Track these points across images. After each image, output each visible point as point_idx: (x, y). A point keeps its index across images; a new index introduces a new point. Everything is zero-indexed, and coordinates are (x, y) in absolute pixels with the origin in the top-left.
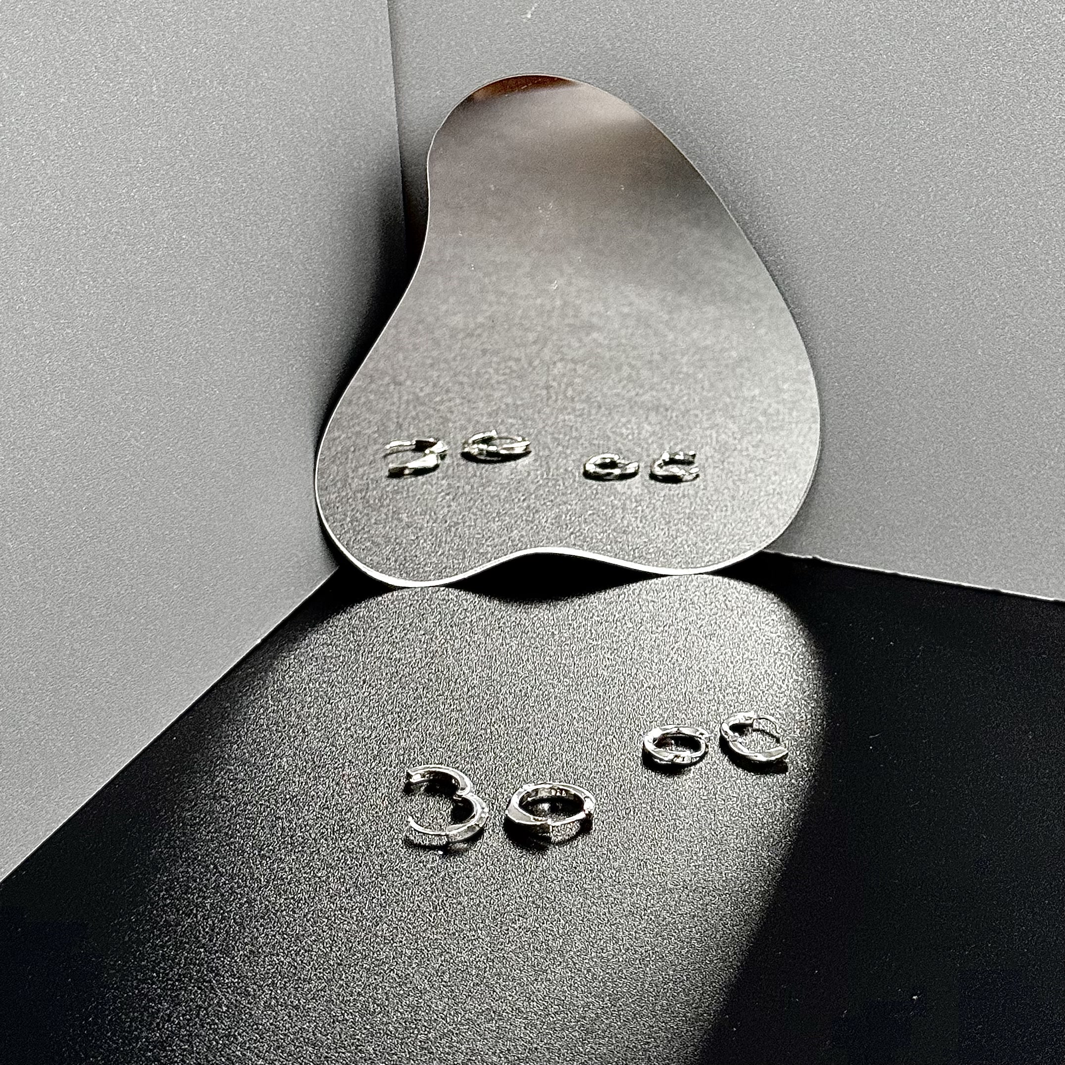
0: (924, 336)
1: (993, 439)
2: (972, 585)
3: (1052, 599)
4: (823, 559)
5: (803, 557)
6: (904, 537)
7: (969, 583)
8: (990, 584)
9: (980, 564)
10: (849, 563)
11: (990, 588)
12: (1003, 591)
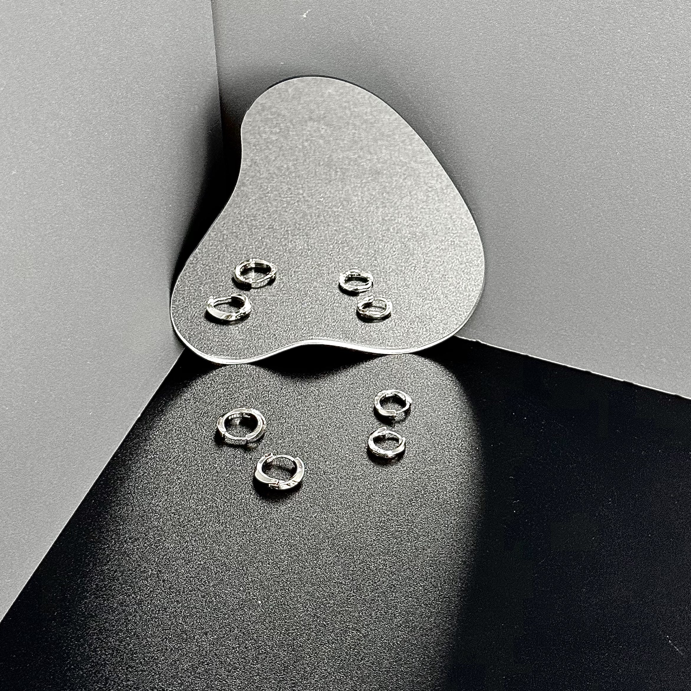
4: (482, 342)
5: (471, 340)
7: (572, 366)
8: (584, 367)
10: (498, 346)
11: (584, 370)
12: (592, 372)
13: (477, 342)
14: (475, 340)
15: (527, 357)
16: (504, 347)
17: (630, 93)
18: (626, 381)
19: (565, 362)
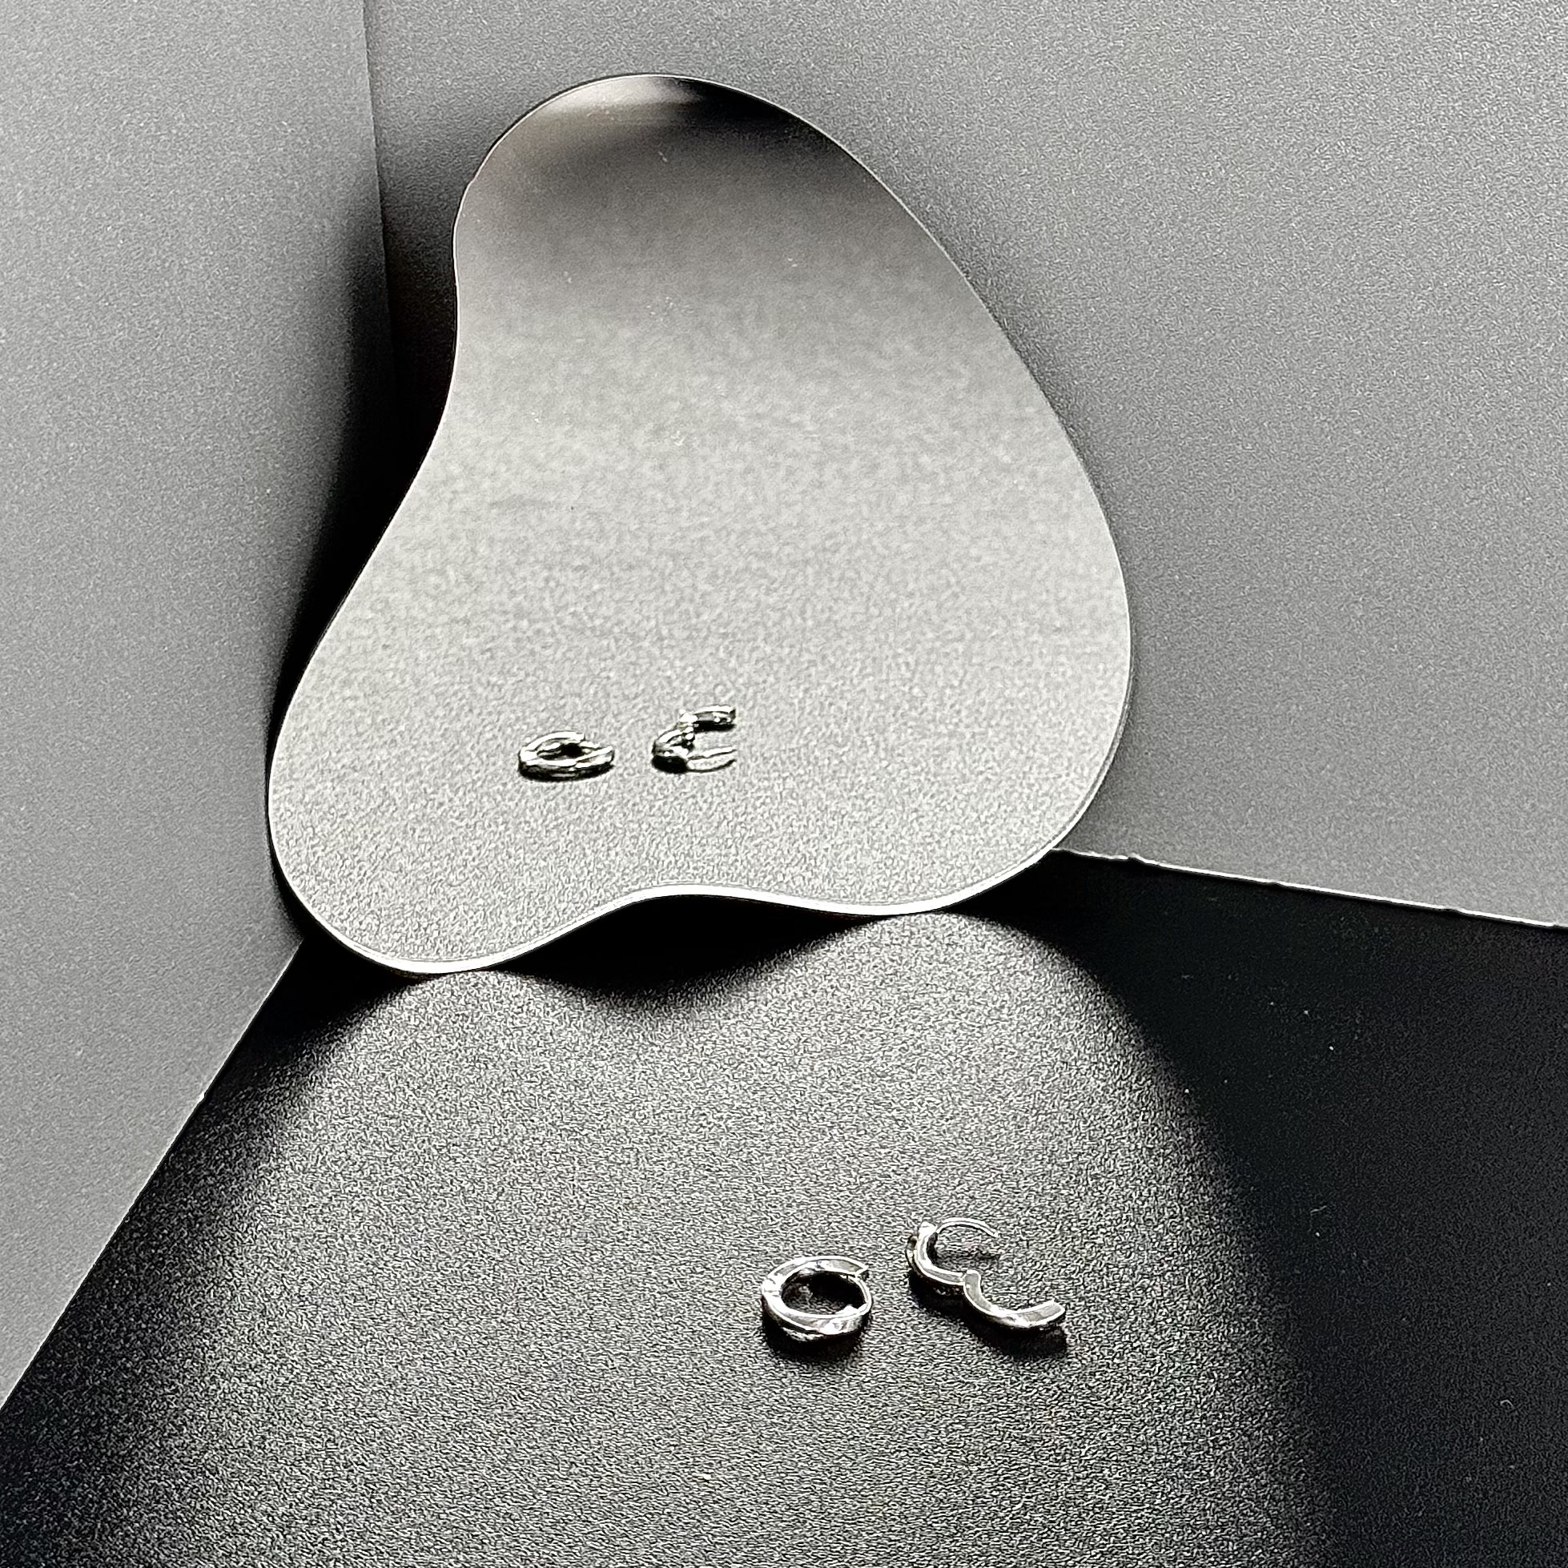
0: (1335, 500)
1: (1454, 667)
2: (1411, 903)
3: (1549, 924)
4: (1146, 861)
5: (1111, 858)
6: (1291, 826)
7: (1403, 898)
8: (1440, 899)
9: (1426, 868)
10: (1193, 867)
11: (1441, 907)
12: (1464, 911)
13: (1133, 862)
14: (1124, 858)
15: (1275, 888)
16: (1208, 868)
17: (1535, 72)
18: (1561, 925)
19: (1386, 893)
